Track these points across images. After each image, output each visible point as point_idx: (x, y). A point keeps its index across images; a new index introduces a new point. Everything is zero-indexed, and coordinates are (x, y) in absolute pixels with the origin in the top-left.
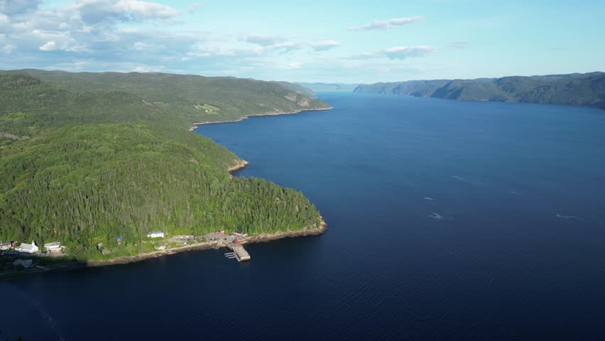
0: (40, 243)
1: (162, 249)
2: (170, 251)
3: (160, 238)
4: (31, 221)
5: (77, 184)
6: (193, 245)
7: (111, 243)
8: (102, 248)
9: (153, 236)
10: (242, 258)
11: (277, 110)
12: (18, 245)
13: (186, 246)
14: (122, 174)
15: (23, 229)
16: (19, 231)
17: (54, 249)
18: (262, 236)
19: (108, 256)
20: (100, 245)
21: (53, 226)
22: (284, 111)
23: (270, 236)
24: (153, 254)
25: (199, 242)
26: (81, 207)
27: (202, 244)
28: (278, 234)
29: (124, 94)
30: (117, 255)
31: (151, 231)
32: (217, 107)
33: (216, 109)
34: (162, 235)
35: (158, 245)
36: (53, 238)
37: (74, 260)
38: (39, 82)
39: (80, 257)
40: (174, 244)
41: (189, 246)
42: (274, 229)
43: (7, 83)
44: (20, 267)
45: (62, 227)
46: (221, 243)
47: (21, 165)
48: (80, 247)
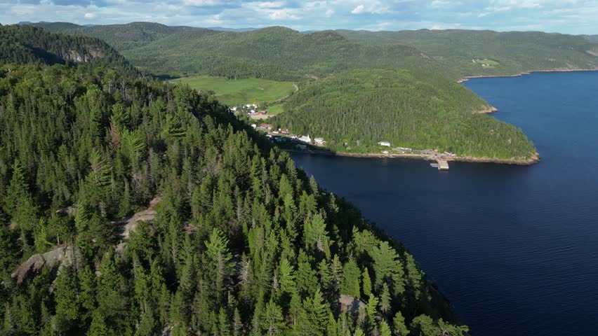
0: (313, 137)
1: (386, 153)
2: (391, 156)
3: (387, 146)
4: (310, 123)
5: (341, 104)
6: (409, 155)
7: (352, 143)
8: (347, 146)
9: (382, 144)
10: (442, 167)
11: (570, 66)
12: (301, 137)
13: (404, 154)
14: (371, 100)
15: (305, 128)
16: (302, 128)
17: (319, 142)
18: (468, 158)
19: (349, 151)
20: (346, 144)
21: (321, 128)
22: (581, 68)
23: (475, 159)
24: (379, 155)
25: (414, 153)
26: (340, 119)
27: (416, 155)
28: (484, 158)
29: (406, 47)
30: (355, 151)
31: (381, 141)
32: (497, 61)
33: (496, 63)
34: (388, 144)
35: (384, 150)
36: (320, 135)
37: (329, 150)
38: (342, 38)
39: (332, 149)
40: (395, 152)
41: (406, 155)
42: (481, 155)
43: (320, 39)
44: (299, 148)
45: (326, 129)
46: (431, 157)
47: (313, 92)
48: (333, 142)
